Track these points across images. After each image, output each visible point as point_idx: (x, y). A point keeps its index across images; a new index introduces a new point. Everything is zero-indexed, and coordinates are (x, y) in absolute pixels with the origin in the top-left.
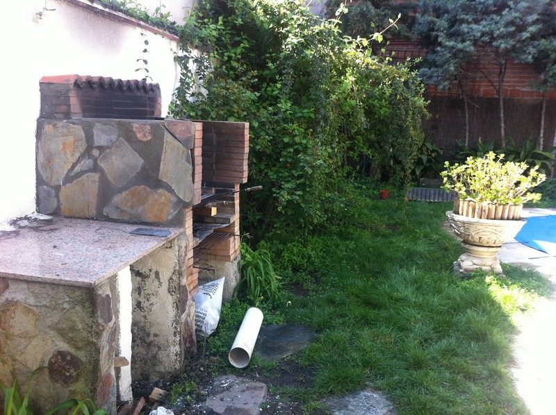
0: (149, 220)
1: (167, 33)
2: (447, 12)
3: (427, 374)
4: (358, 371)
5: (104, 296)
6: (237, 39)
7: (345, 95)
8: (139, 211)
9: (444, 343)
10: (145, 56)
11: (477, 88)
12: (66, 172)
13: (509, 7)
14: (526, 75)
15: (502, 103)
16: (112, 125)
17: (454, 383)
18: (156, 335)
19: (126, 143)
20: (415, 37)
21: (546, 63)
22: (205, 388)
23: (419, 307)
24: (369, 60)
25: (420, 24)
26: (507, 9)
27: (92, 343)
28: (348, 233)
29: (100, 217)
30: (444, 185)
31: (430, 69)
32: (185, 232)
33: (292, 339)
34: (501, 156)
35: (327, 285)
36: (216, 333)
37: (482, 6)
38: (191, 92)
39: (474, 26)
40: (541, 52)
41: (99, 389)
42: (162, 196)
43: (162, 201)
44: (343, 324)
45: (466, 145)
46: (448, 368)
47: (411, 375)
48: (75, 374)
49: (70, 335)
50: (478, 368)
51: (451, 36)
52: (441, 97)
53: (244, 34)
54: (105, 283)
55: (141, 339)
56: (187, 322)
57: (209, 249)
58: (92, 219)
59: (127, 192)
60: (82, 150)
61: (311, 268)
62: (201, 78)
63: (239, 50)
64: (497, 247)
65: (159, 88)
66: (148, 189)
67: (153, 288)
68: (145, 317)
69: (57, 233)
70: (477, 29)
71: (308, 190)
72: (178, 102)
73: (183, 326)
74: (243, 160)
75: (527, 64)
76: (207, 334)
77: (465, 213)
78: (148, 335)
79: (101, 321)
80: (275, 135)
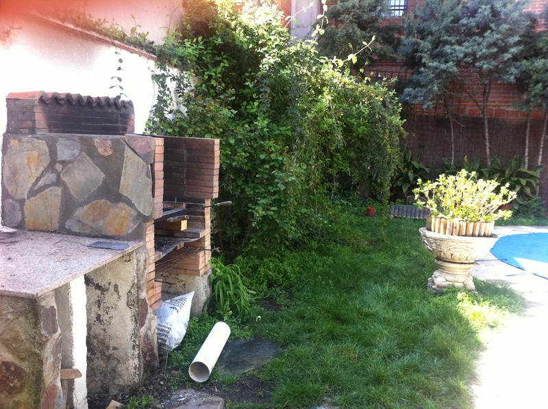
0: (109, 234)
1: (144, 52)
2: (431, 33)
3: (385, 390)
4: (317, 386)
5: (48, 307)
6: (218, 58)
7: (322, 114)
8: (100, 225)
9: (406, 360)
10: (119, 74)
11: (462, 107)
12: (30, 186)
13: (490, 28)
14: (511, 95)
15: (486, 122)
16: (75, 140)
17: (412, 398)
18: (115, 348)
19: (88, 158)
20: (399, 57)
21: (528, 84)
22: (162, 401)
23: (387, 322)
24: (346, 80)
25: (405, 45)
26: (489, 31)
27: (35, 353)
28: (328, 249)
29: (63, 230)
30: (416, 202)
31: (414, 89)
32: (145, 246)
33: (257, 354)
34: (474, 173)
35: (300, 300)
36: (180, 347)
37: (465, 28)
38: (169, 110)
39: (457, 47)
40: (523, 72)
41: (42, 400)
42: (122, 210)
43: (123, 214)
44: (309, 339)
45: (452, 163)
46: (409, 384)
47: (369, 391)
48: (19, 384)
49: (14, 346)
50: (439, 385)
51: (434, 57)
52: (427, 116)
53: (225, 54)
54: (49, 295)
55: (100, 352)
56: (146, 336)
57: (175, 263)
58: (55, 232)
59: (89, 206)
60: (45, 164)
61: (286, 283)
62: (180, 96)
63: (219, 70)
64: (469, 263)
65: (132, 105)
66: (109, 203)
67: (112, 300)
68: (105, 330)
69: (17, 246)
70: (460, 50)
71: (283, 205)
72: (155, 119)
73: (142, 339)
74: (213, 175)
75: (510, 84)
76: (170, 348)
77: (437, 230)
78: (108, 348)
79: (44, 332)
80: (252, 152)
